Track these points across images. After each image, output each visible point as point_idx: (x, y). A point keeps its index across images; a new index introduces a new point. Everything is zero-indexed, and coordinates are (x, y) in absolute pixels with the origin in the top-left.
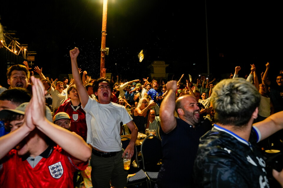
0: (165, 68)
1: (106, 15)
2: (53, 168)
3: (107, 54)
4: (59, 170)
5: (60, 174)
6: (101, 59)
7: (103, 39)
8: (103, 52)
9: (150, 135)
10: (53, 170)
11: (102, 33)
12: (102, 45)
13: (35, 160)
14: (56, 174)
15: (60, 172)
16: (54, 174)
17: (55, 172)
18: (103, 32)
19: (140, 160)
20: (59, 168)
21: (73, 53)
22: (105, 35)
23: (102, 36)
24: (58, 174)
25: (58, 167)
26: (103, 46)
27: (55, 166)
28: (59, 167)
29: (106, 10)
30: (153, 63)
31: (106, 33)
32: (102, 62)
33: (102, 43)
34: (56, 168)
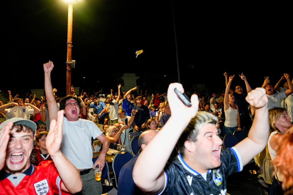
0: (136, 81)
1: (72, 25)
2: (39, 186)
3: (74, 66)
4: (44, 188)
5: (45, 192)
6: (67, 72)
7: (69, 51)
8: (70, 65)
9: (121, 150)
10: (38, 188)
11: (67, 45)
12: (67, 57)
13: (17, 178)
14: (41, 191)
15: (46, 190)
16: (39, 192)
17: (40, 190)
18: (69, 43)
19: (113, 178)
20: (44, 186)
21: (48, 66)
22: (71, 46)
23: (68, 47)
24: (43, 192)
25: (43, 184)
26: (68, 59)
27: (40, 184)
28: (45, 184)
29: (72, 21)
30: (123, 76)
31: (72, 44)
32: (68, 75)
33: (68, 55)
34: (42, 186)
